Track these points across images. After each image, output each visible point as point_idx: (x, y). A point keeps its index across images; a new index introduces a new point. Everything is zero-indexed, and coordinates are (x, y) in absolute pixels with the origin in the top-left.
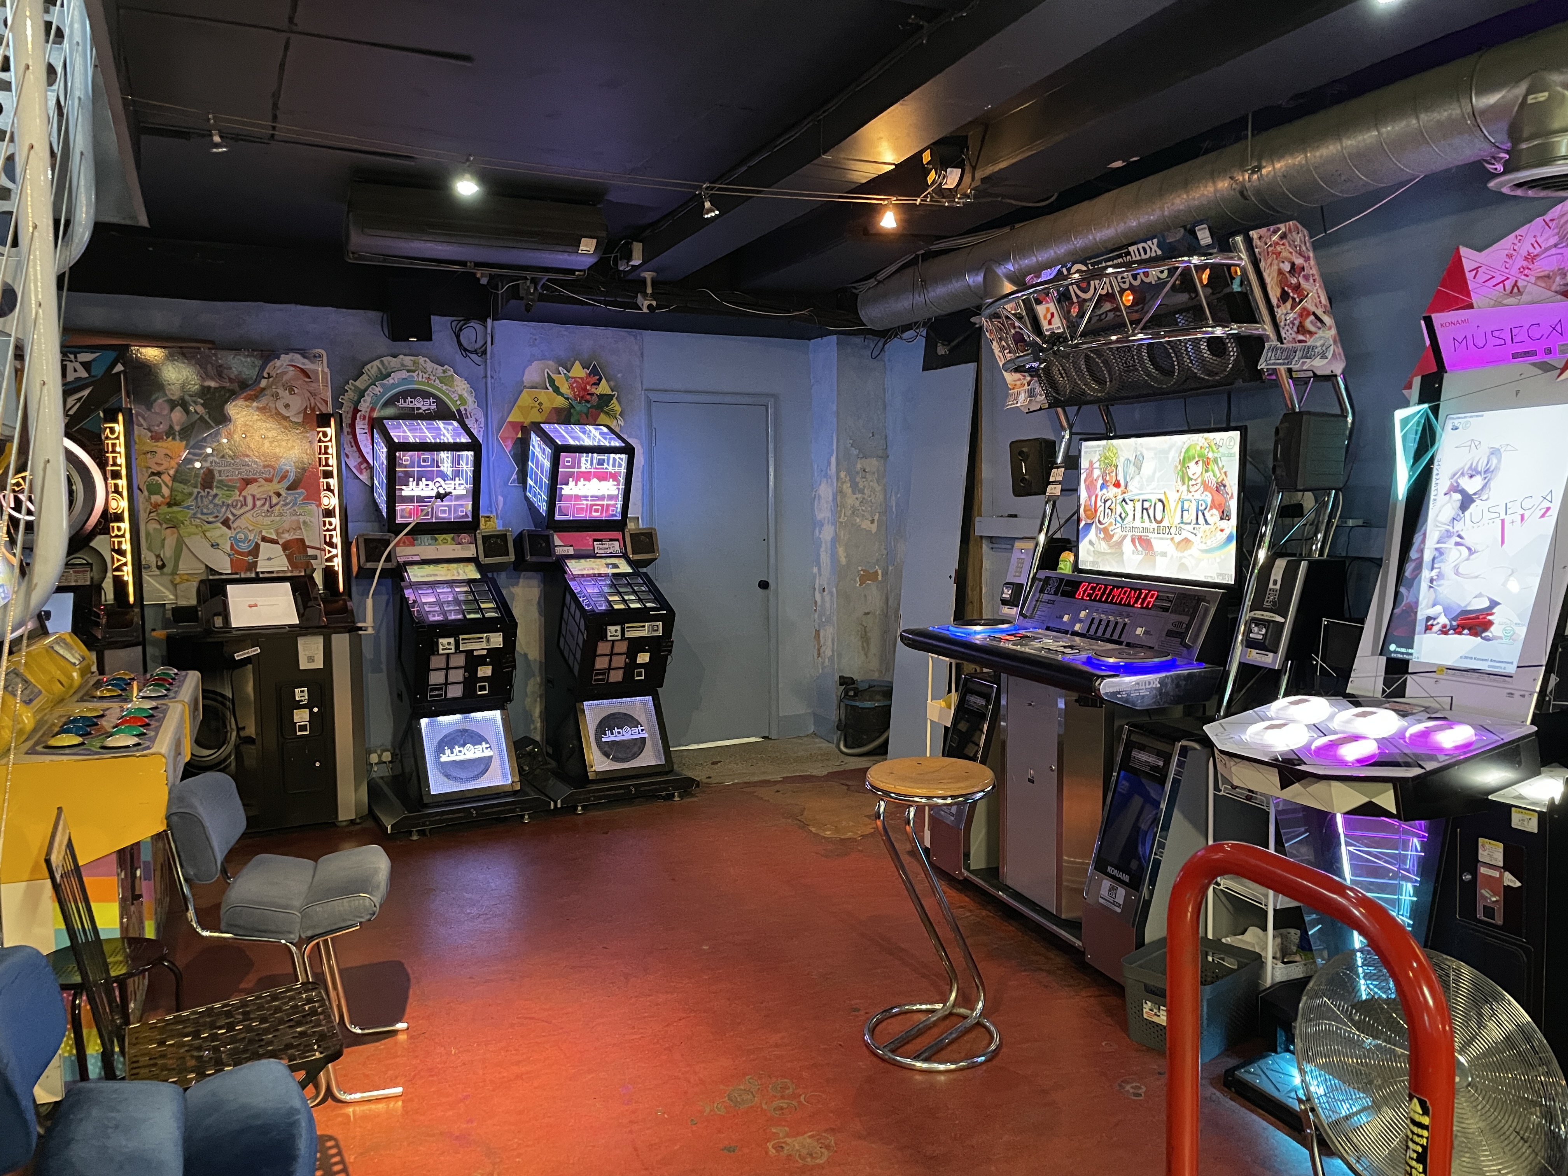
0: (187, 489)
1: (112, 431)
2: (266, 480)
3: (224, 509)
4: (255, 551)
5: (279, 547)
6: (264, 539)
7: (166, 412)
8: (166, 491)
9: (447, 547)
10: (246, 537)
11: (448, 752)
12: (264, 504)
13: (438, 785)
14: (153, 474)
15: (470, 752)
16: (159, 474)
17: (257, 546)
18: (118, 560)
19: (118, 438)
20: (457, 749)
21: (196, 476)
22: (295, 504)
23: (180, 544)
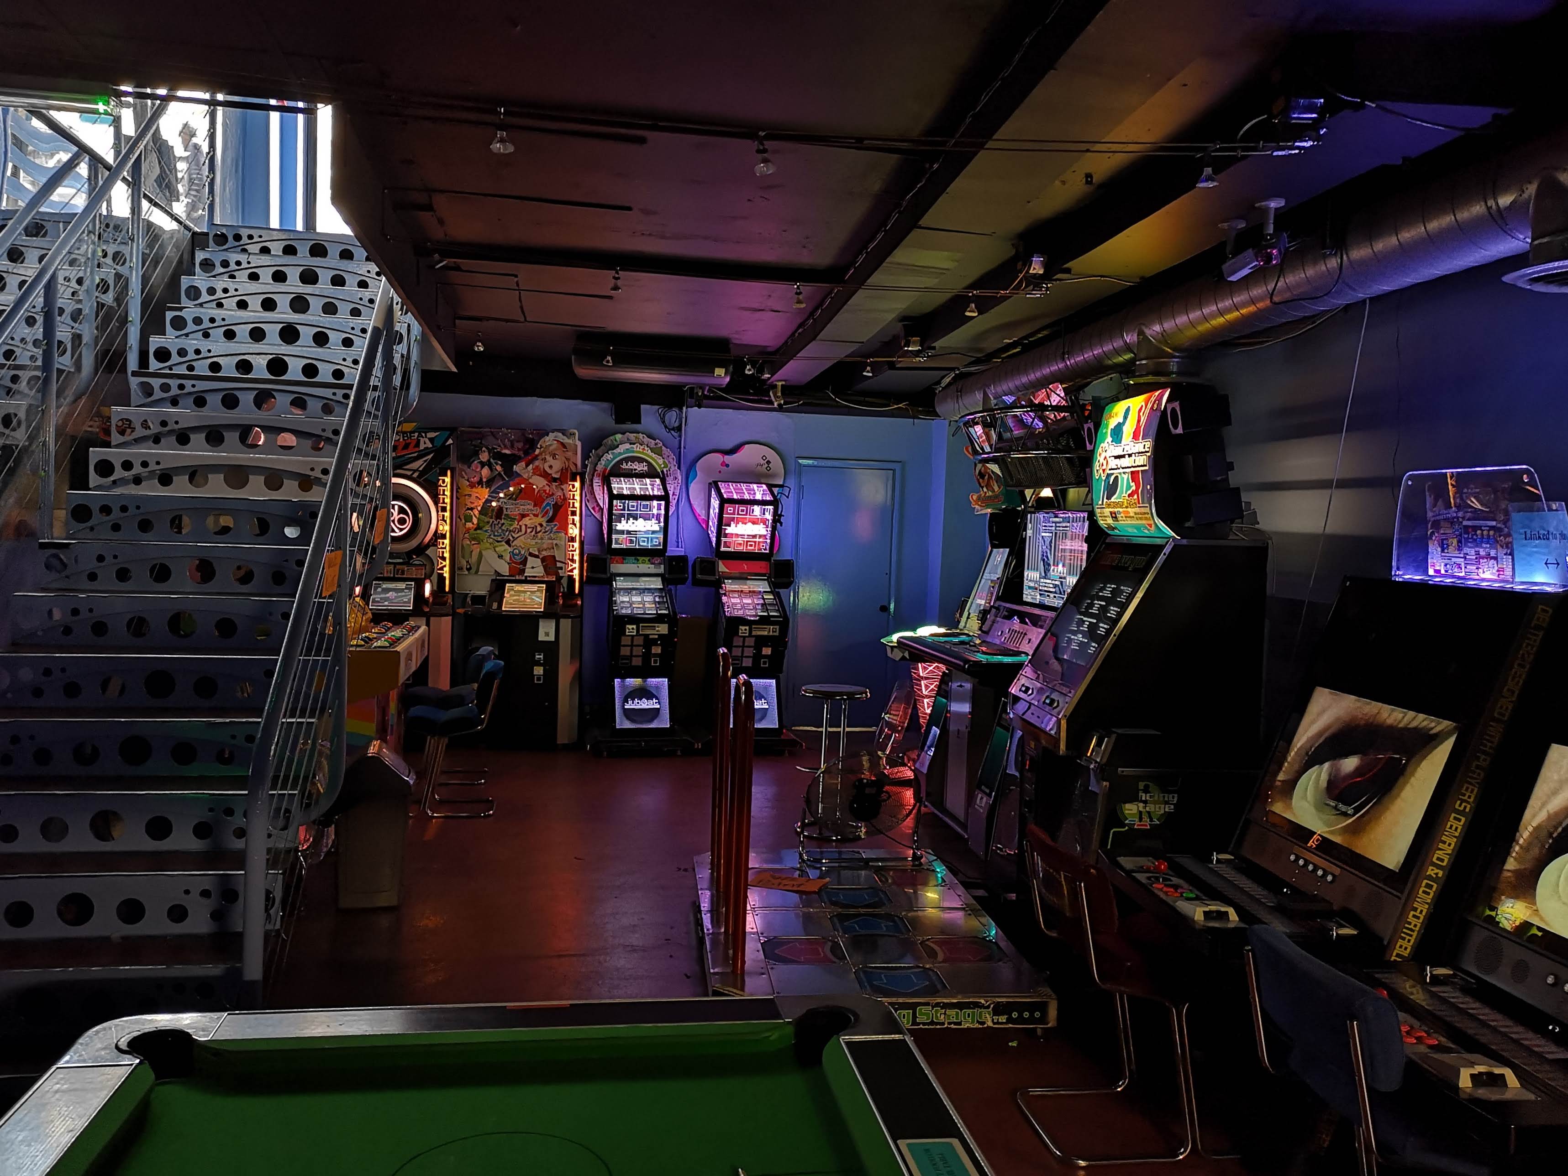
0: (487, 519)
1: (444, 481)
2: (535, 515)
3: (507, 534)
4: (524, 562)
5: (539, 560)
6: (531, 555)
8: (475, 521)
9: (645, 567)
10: (520, 552)
11: (630, 702)
12: (531, 532)
14: (468, 509)
15: (645, 704)
16: (472, 509)
17: (526, 559)
18: (441, 563)
19: (446, 486)
20: (636, 701)
21: (493, 510)
22: (552, 531)
23: (481, 555)
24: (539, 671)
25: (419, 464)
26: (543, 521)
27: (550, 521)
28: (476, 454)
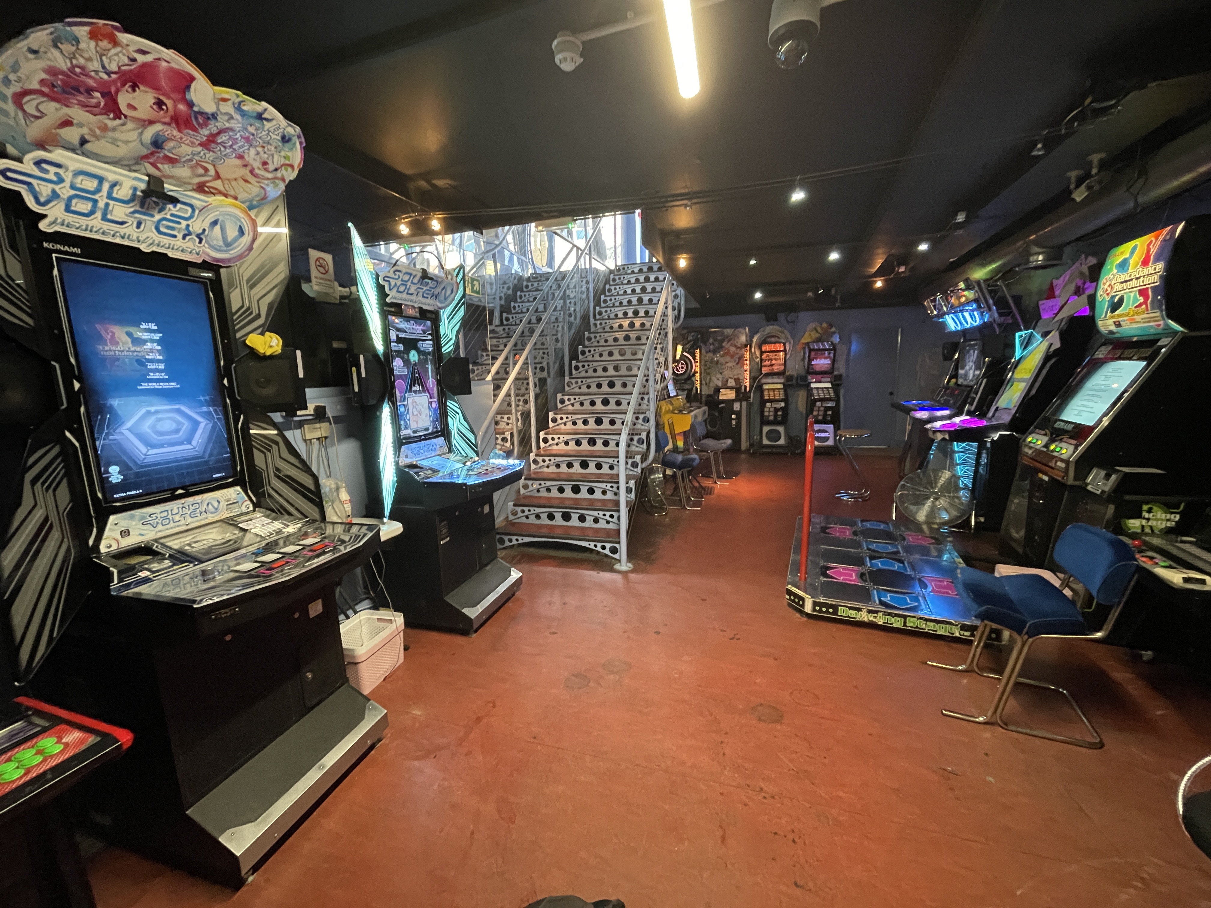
0: (712, 365)
1: (697, 352)
2: (731, 362)
3: (721, 370)
5: (733, 380)
6: (730, 378)
7: (709, 346)
9: (776, 380)
10: (726, 377)
12: (730, 369)
18: (696, 383)
19: (698, 354)
21: (715, 361)
22: (737, 368)
23: (710, 379)
24: (734, 422)
26: (734, 364)
27: (738, 363)
28: (708, 340)
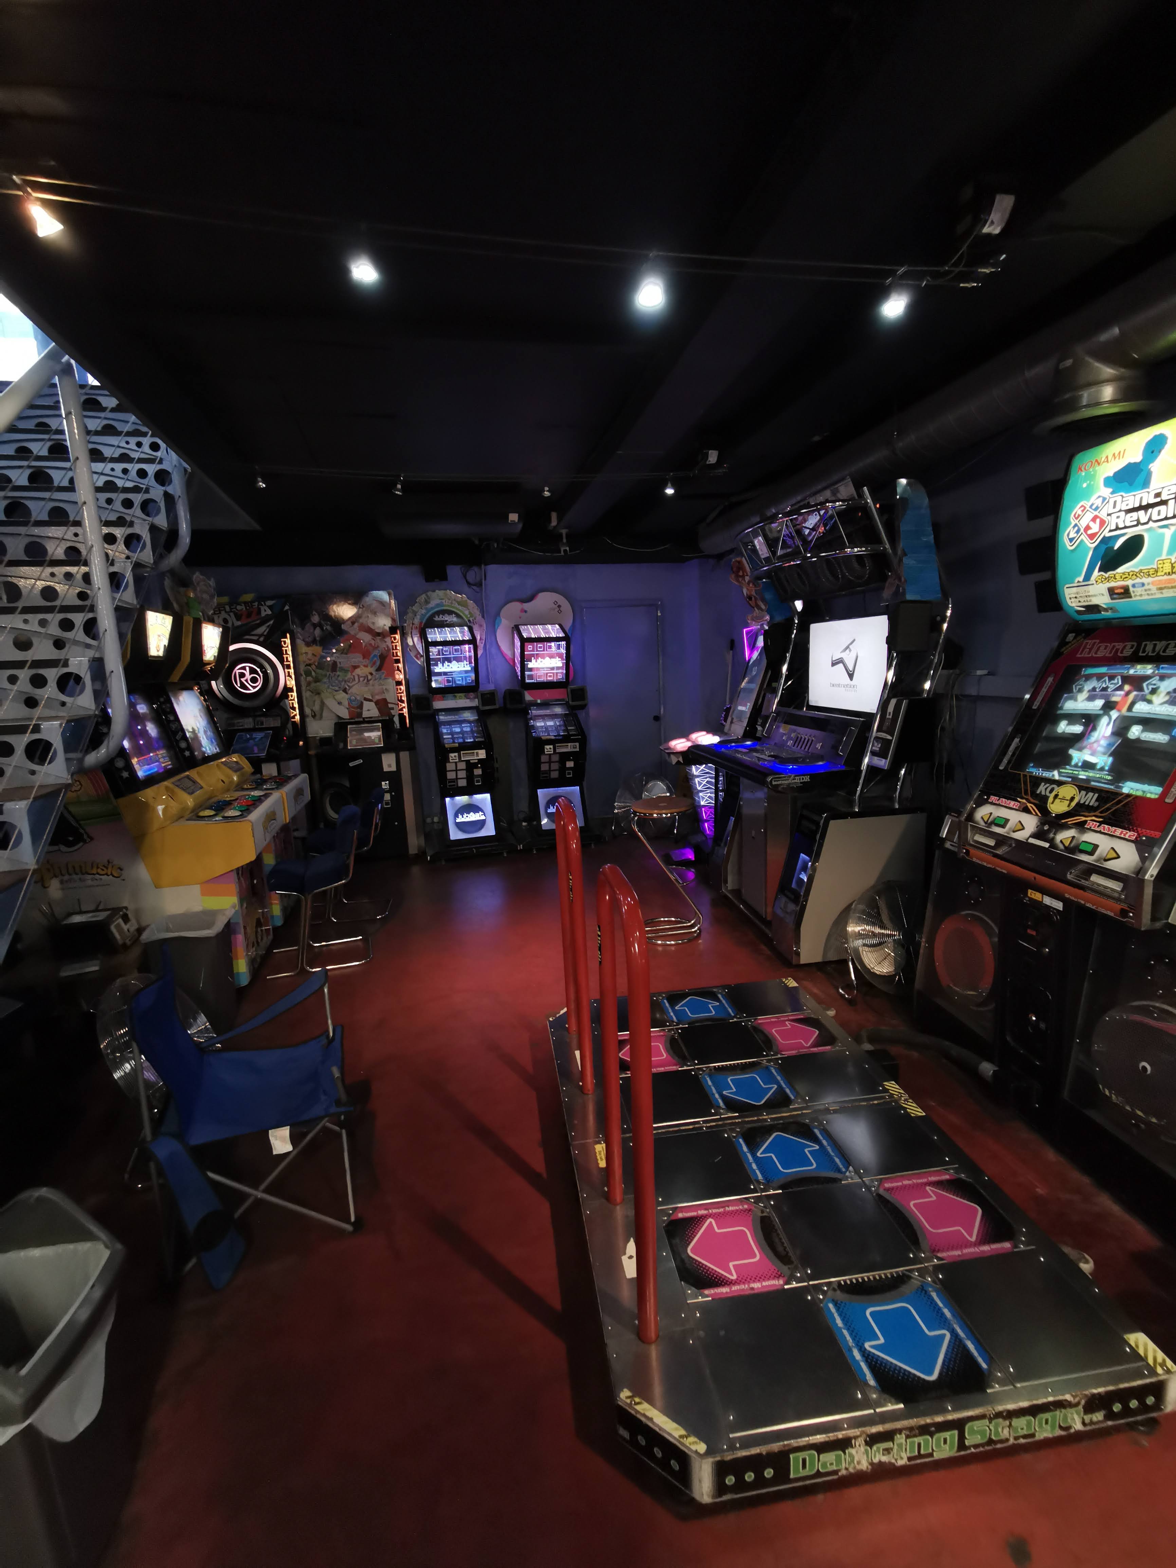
0: (323, 672)
2: (365, 666)
3: (343, 683)
4: (361, 706)
5: (373, 704)
6: (366, 699)
7: (312, 631)
8: (314, 674)
10: (356, 699)
11: (460, 816)
12: (364, 680)
13: (455, 834)
14: (306, 665)
15: (473, 817)
16: (309, 665)
17: (362, 704)
18: (293, 713)
19: (287, 647)
20: (465, 815)
21: (328, 665)
22: (381, 679)
23: (323, 704)
24: (387, 797)
25: (262, 630)
26: (373, 670)
27: (379, 669)
28: (309, 617)
